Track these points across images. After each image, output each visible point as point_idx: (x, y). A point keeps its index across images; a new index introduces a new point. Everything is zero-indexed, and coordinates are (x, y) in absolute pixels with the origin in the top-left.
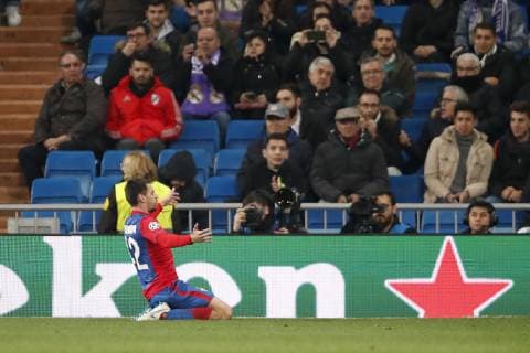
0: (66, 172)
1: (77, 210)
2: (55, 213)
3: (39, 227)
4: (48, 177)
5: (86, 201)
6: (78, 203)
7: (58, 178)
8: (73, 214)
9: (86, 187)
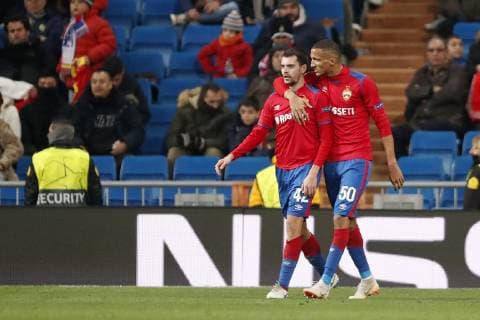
0: (429, 151)
1: (440, 188)
2: (419, 191)
3: (403, 204)
4: (412, 155)
5: (448, 178)
6: (441, 180)
7: (423, 157)
8: (436, 191)
9: (448, 165)
